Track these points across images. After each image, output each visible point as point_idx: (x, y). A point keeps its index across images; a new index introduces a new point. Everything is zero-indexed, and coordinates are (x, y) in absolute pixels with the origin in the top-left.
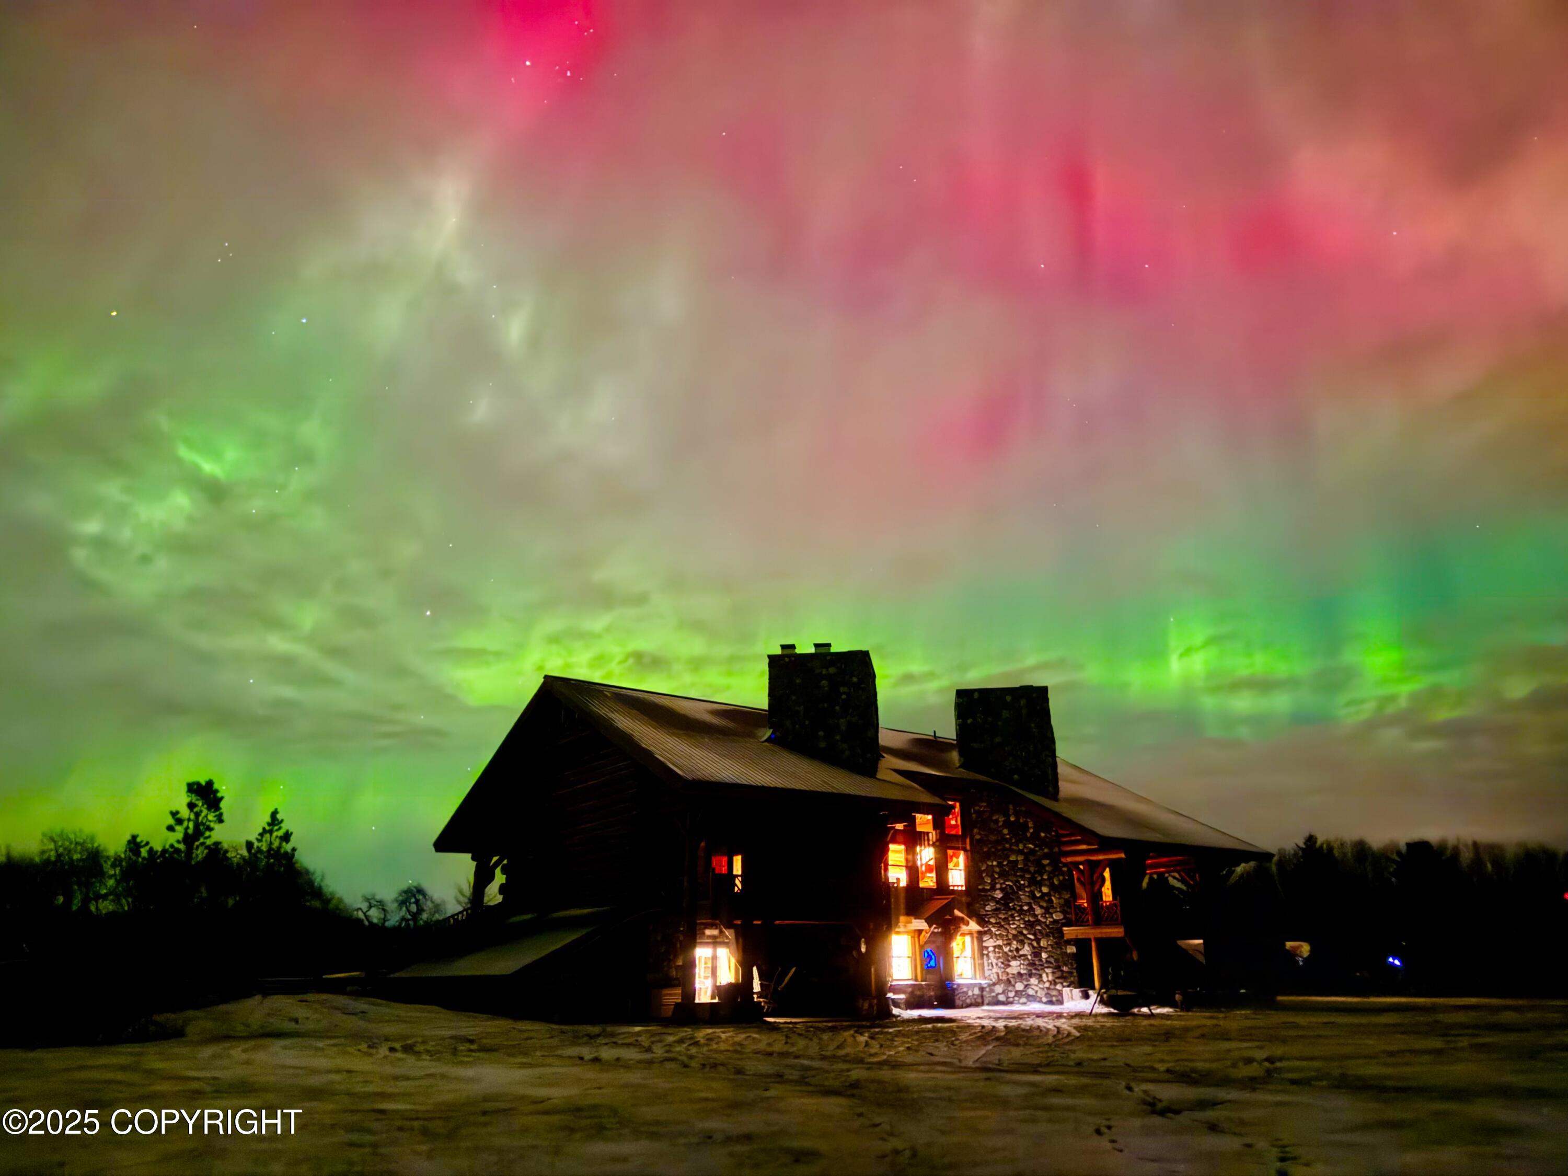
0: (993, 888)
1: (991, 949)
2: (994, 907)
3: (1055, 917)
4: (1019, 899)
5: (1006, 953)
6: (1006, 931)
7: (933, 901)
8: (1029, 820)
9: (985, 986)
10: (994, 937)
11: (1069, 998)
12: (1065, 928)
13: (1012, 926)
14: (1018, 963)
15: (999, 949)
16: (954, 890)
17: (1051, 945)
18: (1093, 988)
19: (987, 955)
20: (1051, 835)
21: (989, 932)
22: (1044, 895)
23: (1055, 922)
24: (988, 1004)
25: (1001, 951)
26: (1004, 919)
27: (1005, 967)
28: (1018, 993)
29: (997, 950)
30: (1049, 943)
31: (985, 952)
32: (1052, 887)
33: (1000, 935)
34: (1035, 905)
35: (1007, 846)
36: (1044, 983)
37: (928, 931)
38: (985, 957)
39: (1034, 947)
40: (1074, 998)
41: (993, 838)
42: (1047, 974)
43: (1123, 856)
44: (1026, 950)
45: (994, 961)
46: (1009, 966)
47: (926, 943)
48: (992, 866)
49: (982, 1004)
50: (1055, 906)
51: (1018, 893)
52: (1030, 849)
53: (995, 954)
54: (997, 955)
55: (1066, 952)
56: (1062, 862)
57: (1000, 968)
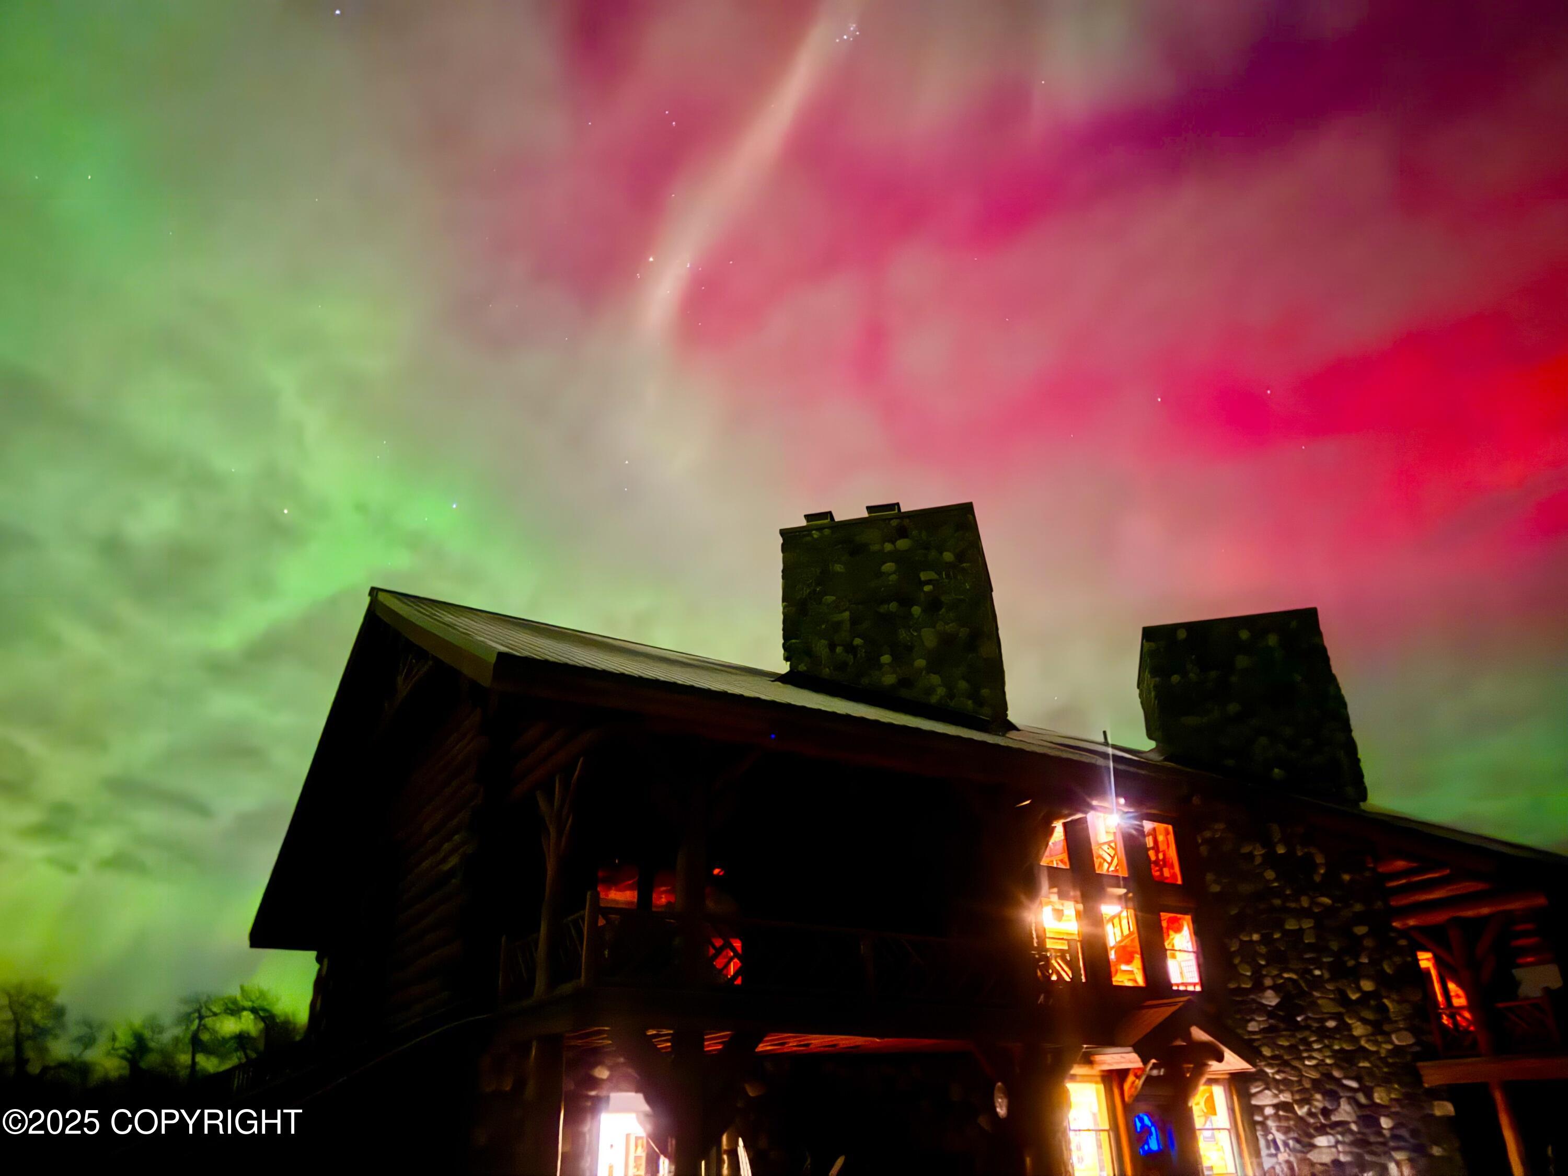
0: (1259, 987)
1: (1269, 1111)
2: (1266, 1025)
3: (1396, 1042)
4: (1314, 1004)
5: (1301, 1119)
6: (1297, 1073)
7: (1144, 1011)
8: (1315, 852)
10: (1272, 1086)
12: (1423, 1065)
13: (1307, 1063)
14: (1332, 1140)
15: (1285, 1111)
16: (1178, 991)
17: (1398, 1101)
19: (1263, 1124)
21: (1258, 1076)
22: (1366, 996)
23: (1399, 1051)
25: (1290, 1115)
26: (1292, 1049)
27: (1304, 1150)
29: (1281, 1113)
30: (1393, 1096)
31: (1258, 1119)
32: (1380, 978)
33: (1285, 1081)
34: (1350, 1018)
35: (1277, 902)
38: (1258, 1127)
39: (1360, 1106)
41: (1246, 888)
42: (1398, 1164)
44: (1345, 1112)
45: (1280, 1137)
46: (1312, 1146)
47: (1138, 1098)
48: (1251, 941)
50: (1392, 1016)
51: (1312, 995)
52: (1325, 905)
53: (1279, 1120)
54: (1284, 1124)
55: (1432, 1116)
56: (1395, 929)
57: (1293, 1150)
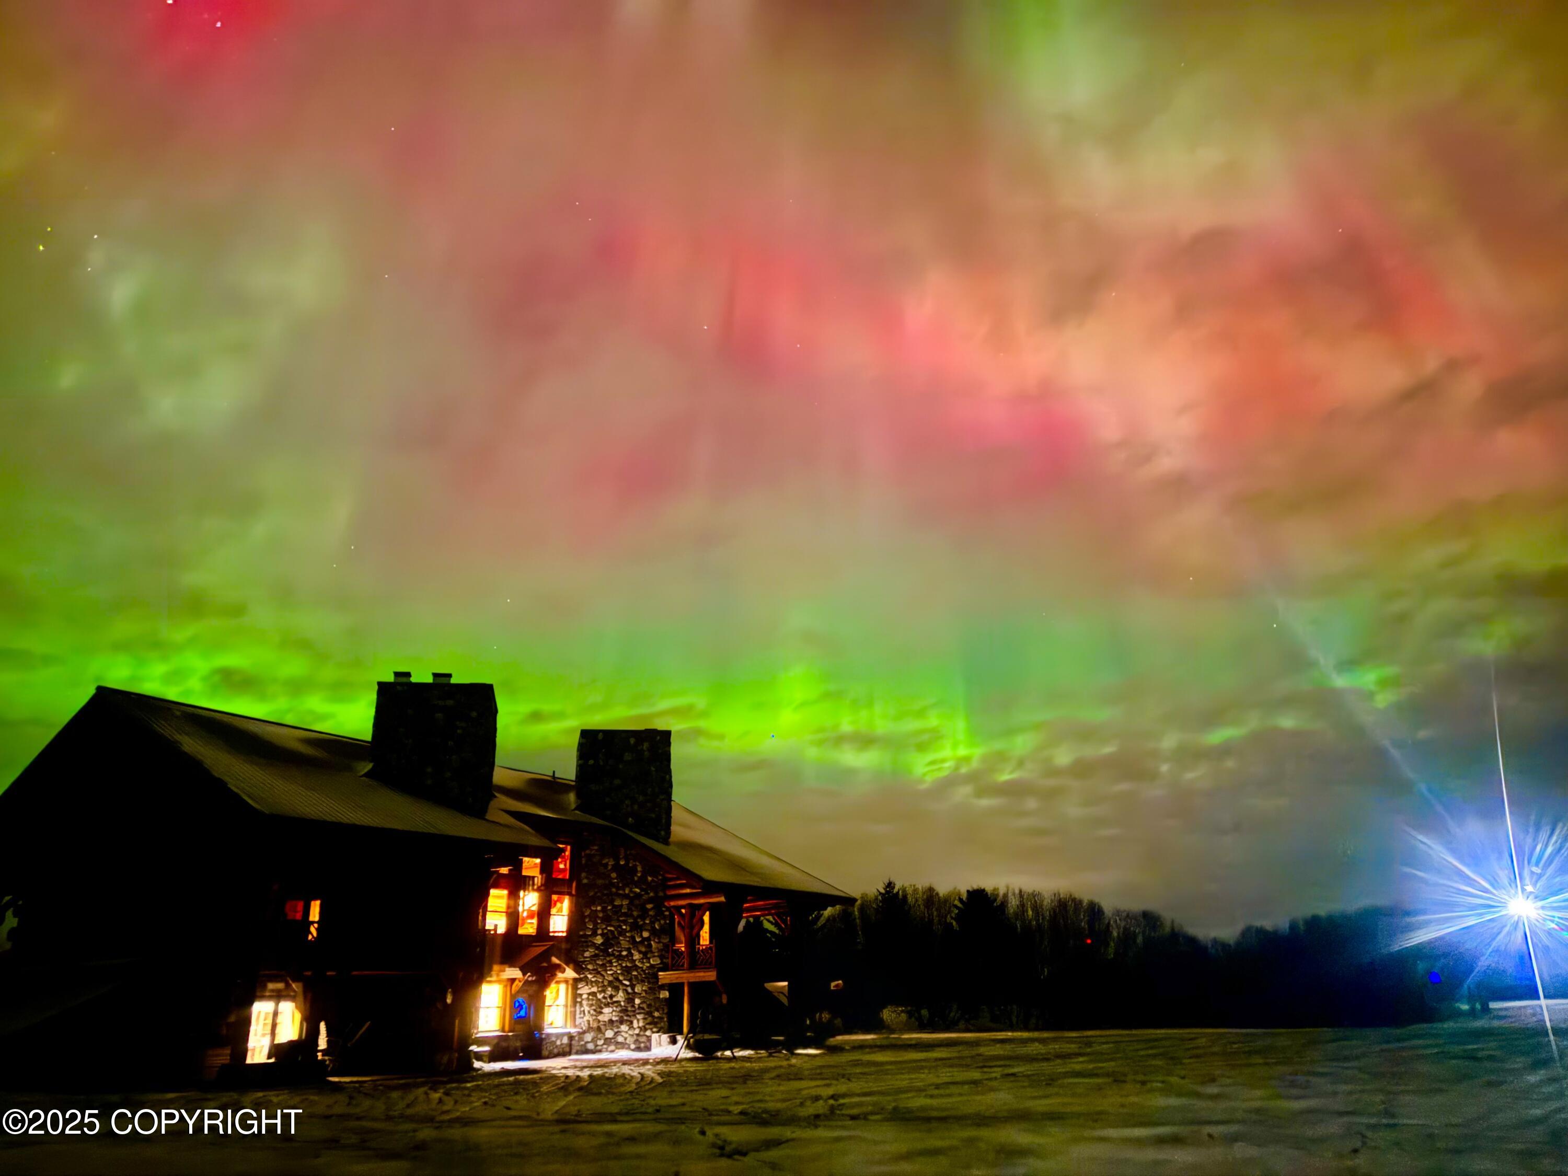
0: (595, 934)
1: (585, 996)
2: (593, 954)
3: (652, 962)
4: (619, 943)
5: (599, 1000)
6: (603, 978)
7: (531, 949)
8: (638, 864)
9: (575, 1035)
10: (589, 984)
11: (657, 1044)
12: (660, 973)
13: (609, 972)
14: (611, 1010)
15: (593, 996)
16: (554, 936)
17: (645, 991)
18: (681, 1033)
19: (581, 1003)
20: (657, 878)
21: (585, 979)
22: (644, 939)
23: (652, 966)
24: (577, 1053)
25: (594, 998)
26: (603, 965)
27: (597, 1015)
28: (608, 1041)
29: (590, 997)
30: (644, 988)
31: (579, 1000)
32: (653, 932)
33: (596, 982)
34: (634, 950)
35: (614, 890)
36: (635, 1029)
37: (521, 980)
38: (578, 1005)
39: (628, 993)
40: (662, 1043)
41: (600, 882)
42: (638, 1020)
43: (722, 899)
44: (620, 997)
45: (587, 1009)
46: (601, 1013)
47: (518, 992)
48: (596, 911)
49: (570, 1053)
50: (653, 950)
51: (619, 938)
52: (635, 892)
53: (589, 1001)
54: (590, 1002)
55: (659, 998)
56: (665, 907)
57: (592, 1015)
